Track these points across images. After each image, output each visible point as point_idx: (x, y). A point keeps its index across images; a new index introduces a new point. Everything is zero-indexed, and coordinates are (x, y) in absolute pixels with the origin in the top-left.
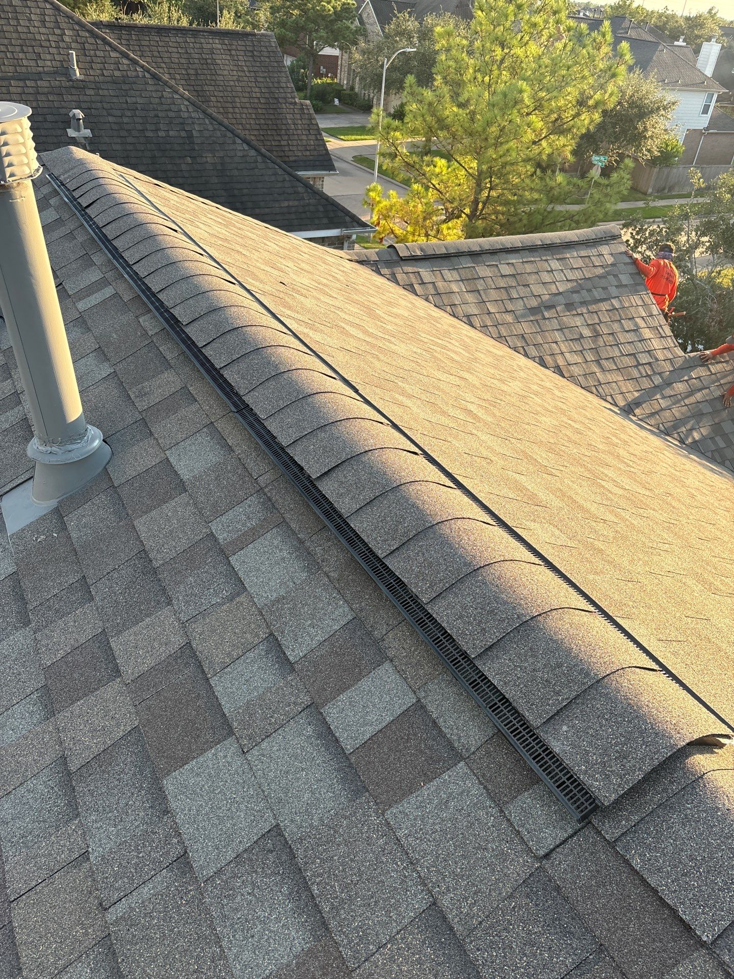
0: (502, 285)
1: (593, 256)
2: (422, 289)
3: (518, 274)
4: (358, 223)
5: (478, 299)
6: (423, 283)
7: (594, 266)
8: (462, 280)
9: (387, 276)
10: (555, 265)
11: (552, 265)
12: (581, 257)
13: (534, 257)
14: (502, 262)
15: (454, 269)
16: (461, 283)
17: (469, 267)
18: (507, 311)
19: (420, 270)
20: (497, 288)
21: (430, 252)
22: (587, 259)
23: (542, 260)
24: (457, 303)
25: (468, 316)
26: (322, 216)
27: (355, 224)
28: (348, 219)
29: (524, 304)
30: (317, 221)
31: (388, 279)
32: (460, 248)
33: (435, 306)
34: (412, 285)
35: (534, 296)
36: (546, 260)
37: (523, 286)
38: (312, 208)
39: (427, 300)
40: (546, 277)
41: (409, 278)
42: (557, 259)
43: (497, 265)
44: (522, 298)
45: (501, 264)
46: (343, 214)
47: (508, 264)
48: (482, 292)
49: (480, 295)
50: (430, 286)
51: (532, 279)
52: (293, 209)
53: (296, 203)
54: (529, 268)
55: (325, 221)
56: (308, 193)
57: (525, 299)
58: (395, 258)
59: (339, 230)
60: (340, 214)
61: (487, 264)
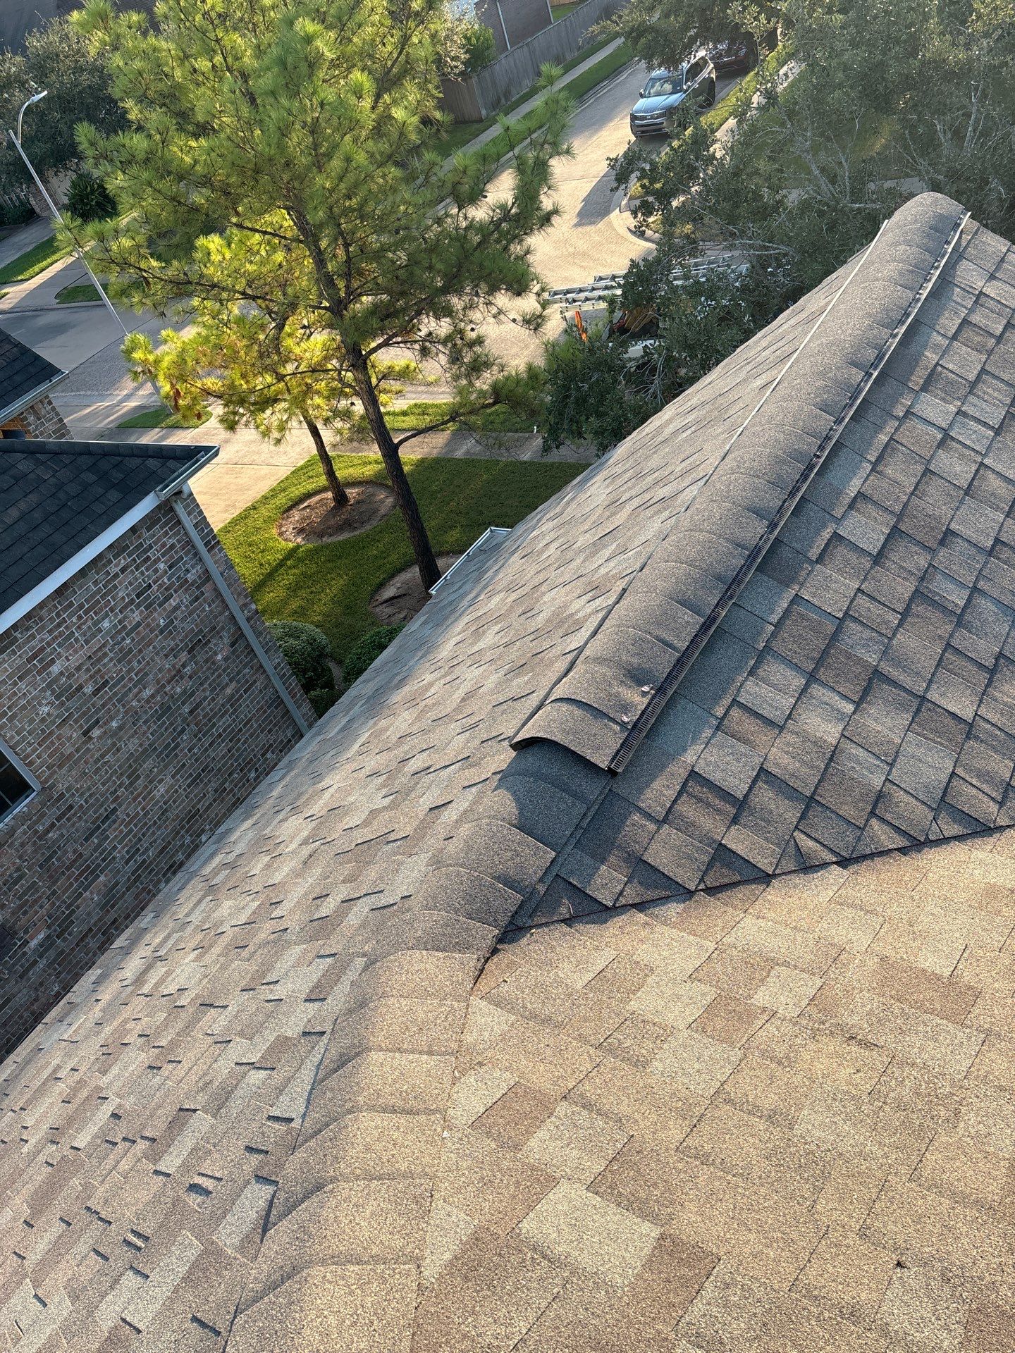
0: (906, 589)
1: (971, 311)
2: (756, 829)
3: (900, 517)
4: (176, 458)
5: (902, 707)
6: (739, 808)
7: (999, 339)
8: (812, 678)
9: (631, 895)
10: (935, 409)
11: (930, 414)
12: (955, 337)
13: (879, 428)
14: (838, 512)
15: (761, 657)
16: (817, 690)
17: (787, 612)
18: (993, 672)
19: (690, 757)
20: (905, 614)
21: (663, 664)
22: (967, 333)
23: (901, 420)
24: (877, 781)
25: (944, 803)
26: (101, 491)
27: (172, 464)
28: (152, 463)
29: (998, 602)
30: (99, 508)
31: (641, 906)
32: (719, 569)
33: (844, 863)
34: (722, 854)
35: (990, 553)
36: (909, 413)
37: (942, 543)
38: (73, 489)
39: (807, 866)
40: (956, 467)
41: (687, 827)
42: (924, 389)
43: (836, 536)
44: (975, 589)
45: (838, 521)
46: (139, 461)
47: (852, 506)
48: (886, 668)
49: (895, 684)
50: (765, 796)
51: (936, 504)
52: (37, 515)
53: (33, 498)
54: (900, 473)
55: (114, 495)
56: (43, 463)
57: (981, 584)
58: (593, 789)
59: (152, 494)
60: (134, 462)
61: (814, 553)
